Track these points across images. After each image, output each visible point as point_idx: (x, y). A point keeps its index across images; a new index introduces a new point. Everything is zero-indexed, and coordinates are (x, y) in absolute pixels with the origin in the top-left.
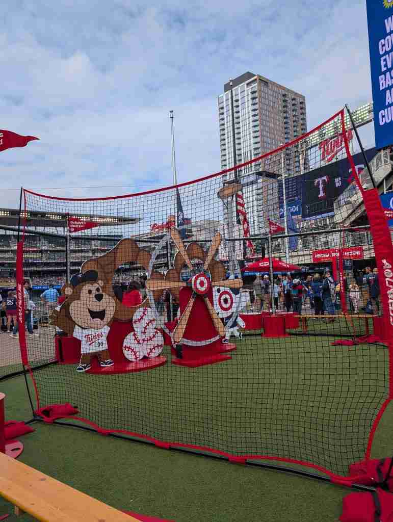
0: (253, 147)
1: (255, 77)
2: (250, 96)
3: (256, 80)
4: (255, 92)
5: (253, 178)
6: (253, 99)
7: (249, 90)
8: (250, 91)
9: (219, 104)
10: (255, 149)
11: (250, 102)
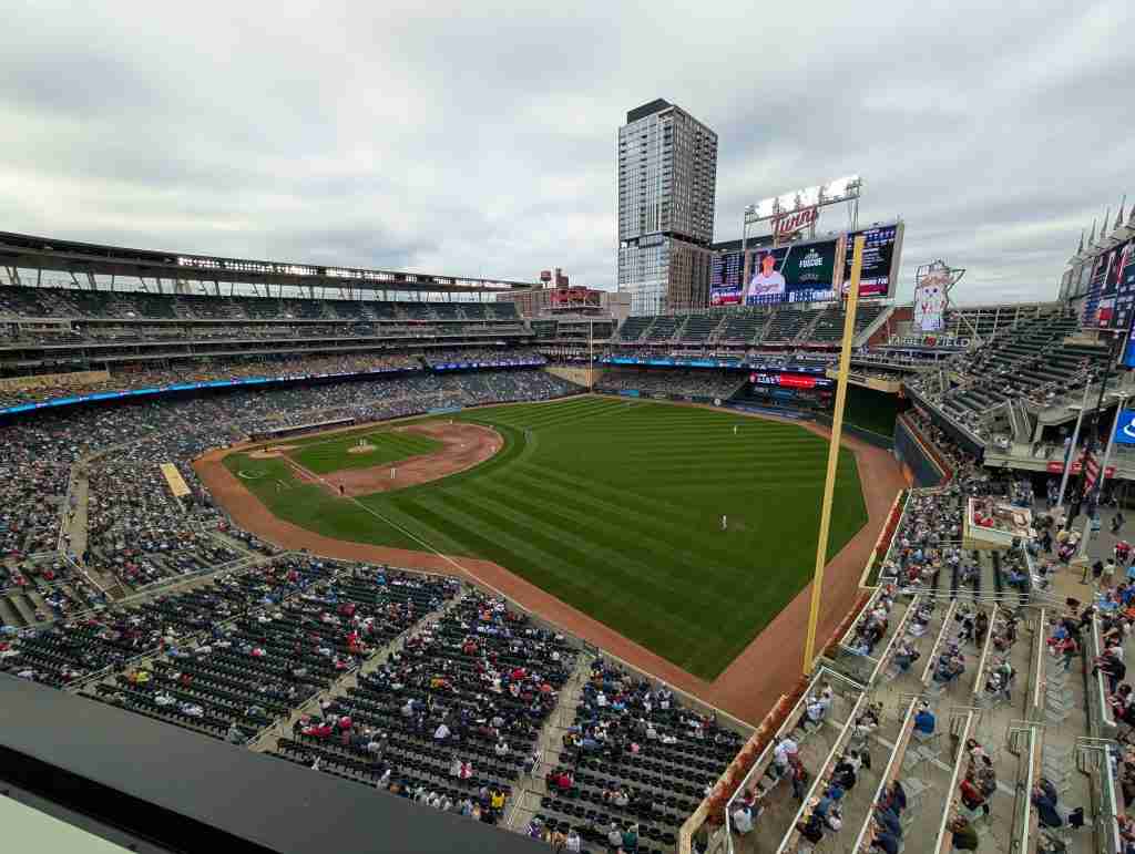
0: (661, 201)
1: (671, 108)
2: (662, 134)
3: (671, 111)
4: (670, 128)
5: (659, 239)
6: (666, 137)
7: (661, 124)
8: (663, 126)
9: (620, 137)
10: (664, 203)
11: (662, 142)
